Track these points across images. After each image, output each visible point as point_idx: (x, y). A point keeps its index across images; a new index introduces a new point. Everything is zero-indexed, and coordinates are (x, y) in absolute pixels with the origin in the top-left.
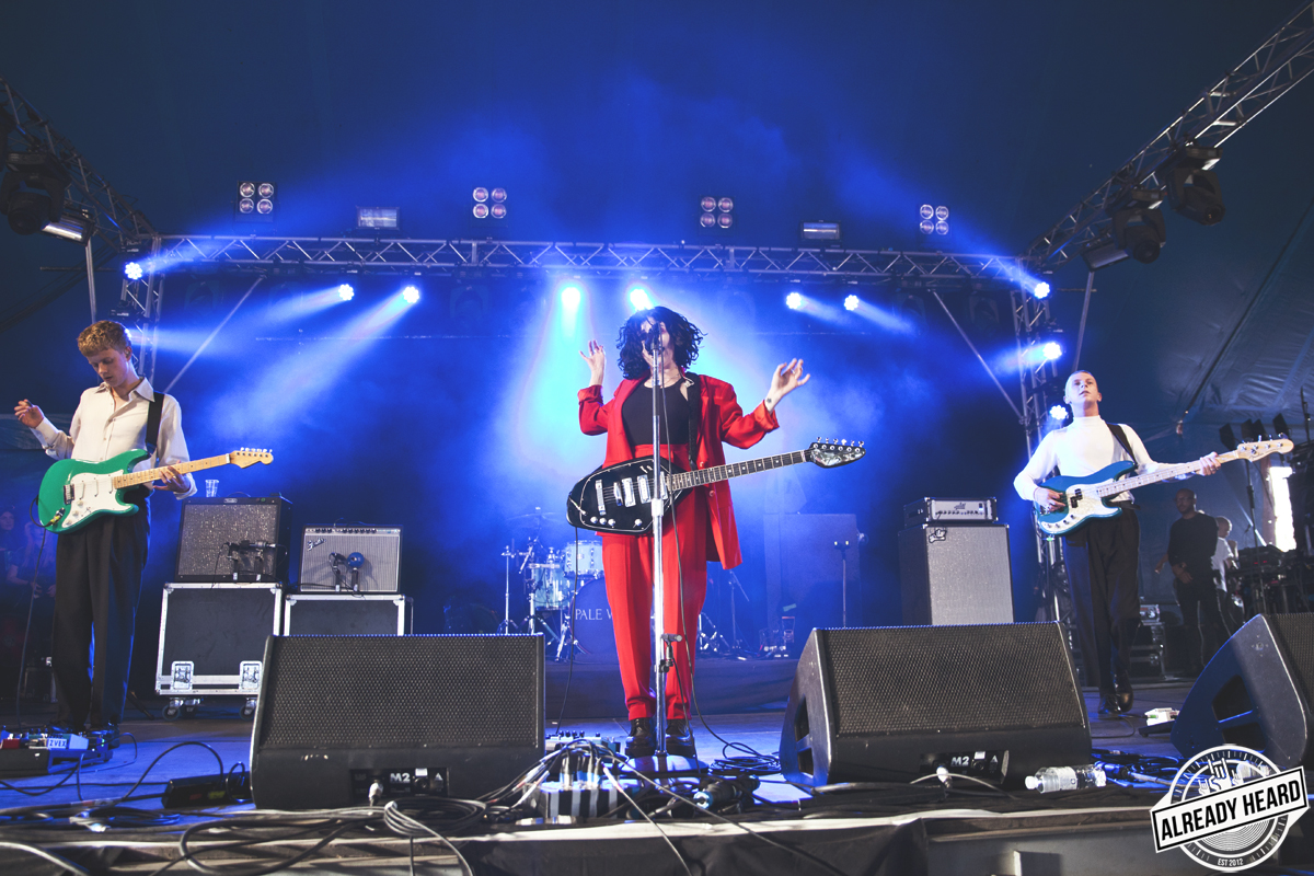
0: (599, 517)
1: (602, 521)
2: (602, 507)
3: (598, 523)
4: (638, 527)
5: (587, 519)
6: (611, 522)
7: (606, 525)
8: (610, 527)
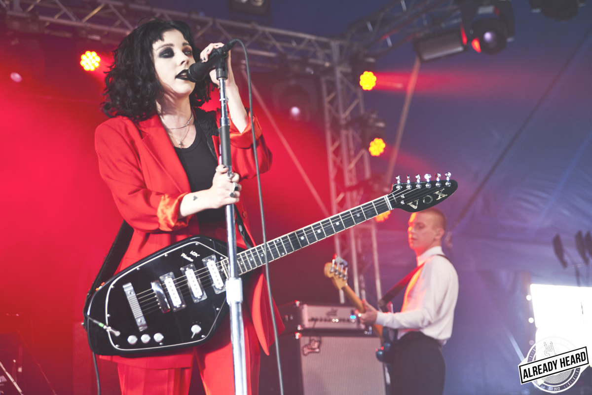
0: (139, 335)
1: (145, 338)
2: (140, 320)
3: (139, 343)
4: (198, 336)
5: (122, 340)
6: (158, 337)
7: (152, 342)
8: (157, 344)
